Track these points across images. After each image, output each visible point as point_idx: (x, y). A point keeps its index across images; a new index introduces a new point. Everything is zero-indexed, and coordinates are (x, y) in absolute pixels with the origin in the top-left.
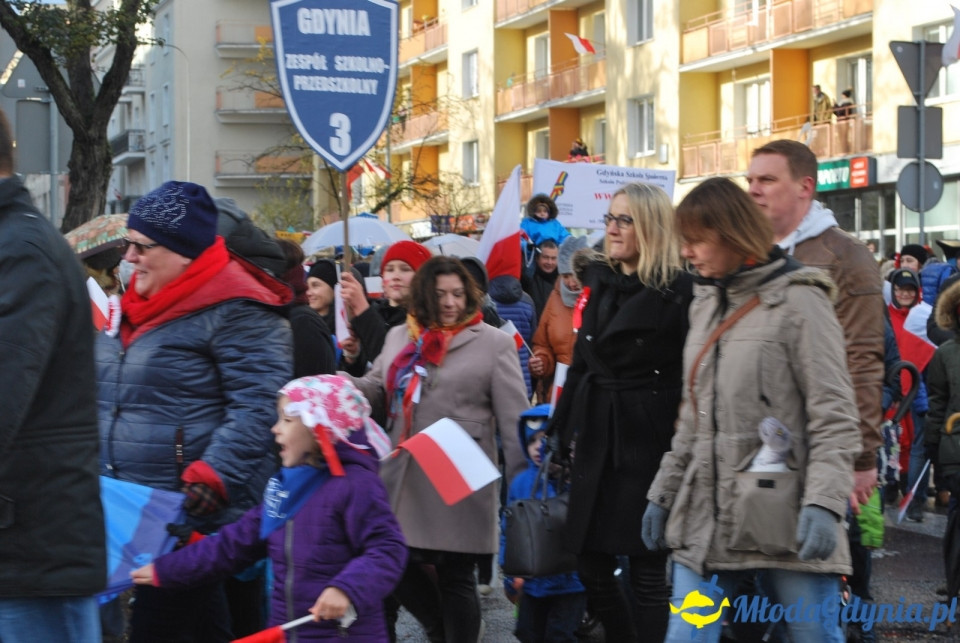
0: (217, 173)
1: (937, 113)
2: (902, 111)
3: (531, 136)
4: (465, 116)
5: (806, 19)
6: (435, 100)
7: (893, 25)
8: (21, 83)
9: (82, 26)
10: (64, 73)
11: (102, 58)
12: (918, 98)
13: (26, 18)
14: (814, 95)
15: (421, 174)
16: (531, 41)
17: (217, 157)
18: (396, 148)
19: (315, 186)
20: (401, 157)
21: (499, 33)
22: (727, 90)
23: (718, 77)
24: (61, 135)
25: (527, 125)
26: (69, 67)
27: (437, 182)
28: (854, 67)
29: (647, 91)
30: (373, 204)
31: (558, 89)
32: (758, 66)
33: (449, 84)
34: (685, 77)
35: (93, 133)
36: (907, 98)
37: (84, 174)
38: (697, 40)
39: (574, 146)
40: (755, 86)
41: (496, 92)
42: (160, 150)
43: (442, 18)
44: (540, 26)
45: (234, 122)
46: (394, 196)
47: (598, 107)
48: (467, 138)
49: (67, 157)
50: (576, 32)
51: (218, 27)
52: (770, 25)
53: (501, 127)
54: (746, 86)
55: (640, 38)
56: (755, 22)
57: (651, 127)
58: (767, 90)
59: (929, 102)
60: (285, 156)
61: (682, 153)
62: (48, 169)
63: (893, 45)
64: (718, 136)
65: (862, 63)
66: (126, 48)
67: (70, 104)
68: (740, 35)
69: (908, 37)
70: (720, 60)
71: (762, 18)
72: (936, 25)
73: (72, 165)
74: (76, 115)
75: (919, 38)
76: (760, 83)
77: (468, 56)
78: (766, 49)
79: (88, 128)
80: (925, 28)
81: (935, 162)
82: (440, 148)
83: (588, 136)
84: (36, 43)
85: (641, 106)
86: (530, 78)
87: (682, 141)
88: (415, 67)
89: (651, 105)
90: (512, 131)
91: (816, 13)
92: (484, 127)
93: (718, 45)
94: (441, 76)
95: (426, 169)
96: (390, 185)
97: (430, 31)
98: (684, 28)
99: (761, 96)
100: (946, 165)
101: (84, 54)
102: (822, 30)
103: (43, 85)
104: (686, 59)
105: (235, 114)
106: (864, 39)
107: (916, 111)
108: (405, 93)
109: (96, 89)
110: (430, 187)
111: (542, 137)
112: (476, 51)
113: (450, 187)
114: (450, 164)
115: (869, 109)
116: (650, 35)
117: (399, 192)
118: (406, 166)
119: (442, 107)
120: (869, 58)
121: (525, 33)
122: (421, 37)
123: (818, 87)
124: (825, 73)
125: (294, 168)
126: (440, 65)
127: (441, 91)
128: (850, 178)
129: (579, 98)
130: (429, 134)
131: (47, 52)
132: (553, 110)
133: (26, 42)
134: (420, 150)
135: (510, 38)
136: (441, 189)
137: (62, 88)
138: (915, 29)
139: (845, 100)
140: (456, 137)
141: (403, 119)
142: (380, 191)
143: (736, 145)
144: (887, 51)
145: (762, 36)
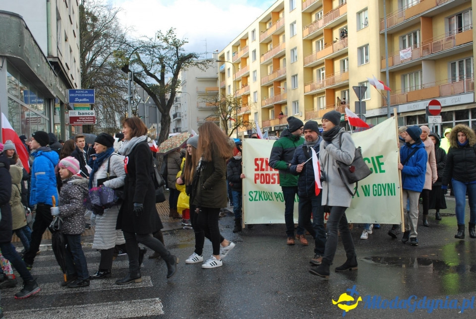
0: (198, 122)
1: (364, 102)
2: (356, 102)
3: (270, 111)
4: (254, 106)
5: (333, 82)
6: (247, 103)
7: (354, 82)
8: (150, 103)
9: (163, 89)
10: (159, 100)
11: (168, 96)
12: (359, 99)
13: (150, 87)
14: (336, 100)
15: (244, 121)
16: (269, 89)
17: (198, 118)
18: (238, 115)
19: (220, 124)
20: (240, 117)
21: (263, 87)
22: (315, 99)
23: (313, 96)
24: (159, 115)
25: (268, 108)
26: (160, 98)
27: (248, 122)
28: (345, 93)
29: (297, 100)
30: (234, 128)
31: (275, 100)
32: (323, 93)
33: (251, 99)
34: (305, 96)
35: (166, 114)
36: (358, 100)
37: (164, 123)
38: (308, 88)
39: (280, 113)
40: (322, 98)
41: (262, 101)
42: (184, 117)
43: (248, 84)
44: (272, 85)
45: (202, 109)
46: (238, 126)
47: (285, 103)
48: (255, 112)
49: (160, 120)
50: (280, 86)
51: (197, 88)
52: (325, 83)
53: (263, 109)
54: (320, 98)
55: (295, 87)
56: (321, 83)
57: (298, 108)
58: (325, 98)
59: (363, 100)
60: (213, 117)
61: (305, 114)
62: (156, 122)
63: (353, 87)
64: (313, 110)
65: (347, 92)
66: (173, 94)
67: (160, 107)
68: (319, 86)
69: (357, 85)
70: (314, 92)
71: (323, 82)
72: (364, 82)
73: (161, 121)
74: (162, 109)
75: (360, 86)
76: (323, 97)
77: (255, 92)
78: (324, 89)
79: (165, 112)
80: (361, 83)
81: (364, 115)
82: (249, 114)
83: (283, 110)
84: (152, 93)
85: (296, 103)
86: (269, 97)
87: (305, 111)
88: (242, 95)
89: (298, 103)
90: (266, 110)
91: (336, 80)
92: (259, 109)
93: (313, 88)
94: (249, 98)
95: (246, 119)
96: (237, 123)
97: (246, 87)
98: (305, 85)
99: (323, 101)
100: (368, 115)
101: (164, 96)
102: (337, 84)
103: (154, 103)
104: (306, 92)
105: (201, 108)
106: (347, 86)
107: (359, 102)
108: (241, 102)
109: (167, 103)
110: (246, 123)
111: (273, 111)
112: (257, 92)
113: (251, 123)
114: (251, 118)
115: (349, 102)
116: (297, 87)
117: (240, 124)
118: (241, 118)
119: (249, 105)
120: (348, 90)
121: (268, 87)
122: (244, 89)
123: (338, 97)
124: (338, 94)
125: (215, 120)
126: (248, 95)
127: (249, 101)
128: (345, 118)
129: (281, 102)
130: (246, 111)
131: (155, 95)
132: (275, 104)
133: (150, 93)
134: (244, 115)
135: (265, 88)
136: (250, 124)
137: (158, 104)
138: (359, 83)
139: (343, 100)
140: (253, 111)
141: (240, 108)
142: (235, 125)
143: (318, 111)
144: (352, 89)
145: (323, 86)
